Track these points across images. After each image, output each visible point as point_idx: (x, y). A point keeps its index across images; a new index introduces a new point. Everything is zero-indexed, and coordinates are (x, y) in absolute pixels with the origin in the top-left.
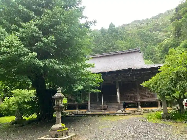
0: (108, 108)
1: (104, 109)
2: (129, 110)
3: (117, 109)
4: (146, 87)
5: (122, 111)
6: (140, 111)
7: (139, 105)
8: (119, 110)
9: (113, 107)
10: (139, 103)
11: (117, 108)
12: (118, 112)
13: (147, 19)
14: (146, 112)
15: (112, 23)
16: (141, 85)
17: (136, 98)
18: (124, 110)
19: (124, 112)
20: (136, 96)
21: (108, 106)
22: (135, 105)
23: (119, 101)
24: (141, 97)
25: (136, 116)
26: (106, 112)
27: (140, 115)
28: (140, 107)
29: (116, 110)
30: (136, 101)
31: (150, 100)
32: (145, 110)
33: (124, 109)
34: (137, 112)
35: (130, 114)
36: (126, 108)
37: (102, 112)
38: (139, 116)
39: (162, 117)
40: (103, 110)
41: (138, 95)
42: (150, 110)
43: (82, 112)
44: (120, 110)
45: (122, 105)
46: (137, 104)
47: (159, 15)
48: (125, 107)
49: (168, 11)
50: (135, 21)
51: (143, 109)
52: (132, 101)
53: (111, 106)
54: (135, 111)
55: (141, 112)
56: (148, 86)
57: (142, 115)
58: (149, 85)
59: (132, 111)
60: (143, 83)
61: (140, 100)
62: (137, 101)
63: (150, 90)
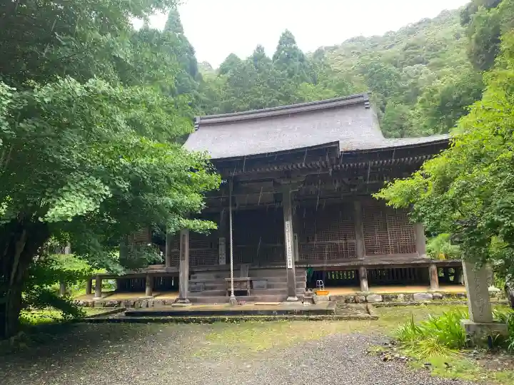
0: (252, 287)
1: (237, 293)
2: (328, 296)
3: (283, 292)
4: (397, 206)
5: (300, 299)
6: (366, 301)
7: (364, 278)
8: (290, 298)
9: (269, 286)
10: (363, 272)
11: (286, 289)
12: (287, 306)
13: (386, 36)
14: (389, 305)
15: (287, 32)
16: (376, 196)
17: (354, 254)
18: (309, 295)
19: (307, 305)
20: (353, 246)
21: (251, 281)
22: (347, 276)
23: (290, 264)
24: (370, 251)
25: (351, 323)
26: (243, 302)
27: (367, 318)
28: (365, 284)
29: (279, 296)
30: (352, 264)
31: (401, 259)
32: (385, 298)
33: (309, 292)
34: (356, 302)
35: (330, 312)
36: (318, 287)
37: (227, 304)
38: (362, 323)
39: (466, 340)
40: (233, 295)
41: (360, 244)
42: (402, 295)
43: (164, 303)
44: (294, 296)
45: (303, 279)
46: (357, 272)
47: (419, 23)
48: (312, 284)
49: (444, 13)
50: (352, 40)
51: (377, 293)
52: (339, 262)
53: (264, 283)
54: (347, 301)
55: (369, 305)
56: (408, 200)
57: (376, 318)
58: (411, 196)
59: (338, 298)
60: (386, 187)
61: (365, 260)
62: (357, 263)
63: (415, 216)
